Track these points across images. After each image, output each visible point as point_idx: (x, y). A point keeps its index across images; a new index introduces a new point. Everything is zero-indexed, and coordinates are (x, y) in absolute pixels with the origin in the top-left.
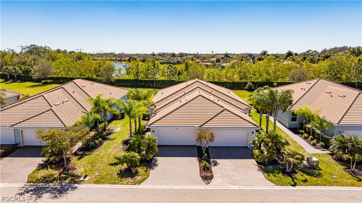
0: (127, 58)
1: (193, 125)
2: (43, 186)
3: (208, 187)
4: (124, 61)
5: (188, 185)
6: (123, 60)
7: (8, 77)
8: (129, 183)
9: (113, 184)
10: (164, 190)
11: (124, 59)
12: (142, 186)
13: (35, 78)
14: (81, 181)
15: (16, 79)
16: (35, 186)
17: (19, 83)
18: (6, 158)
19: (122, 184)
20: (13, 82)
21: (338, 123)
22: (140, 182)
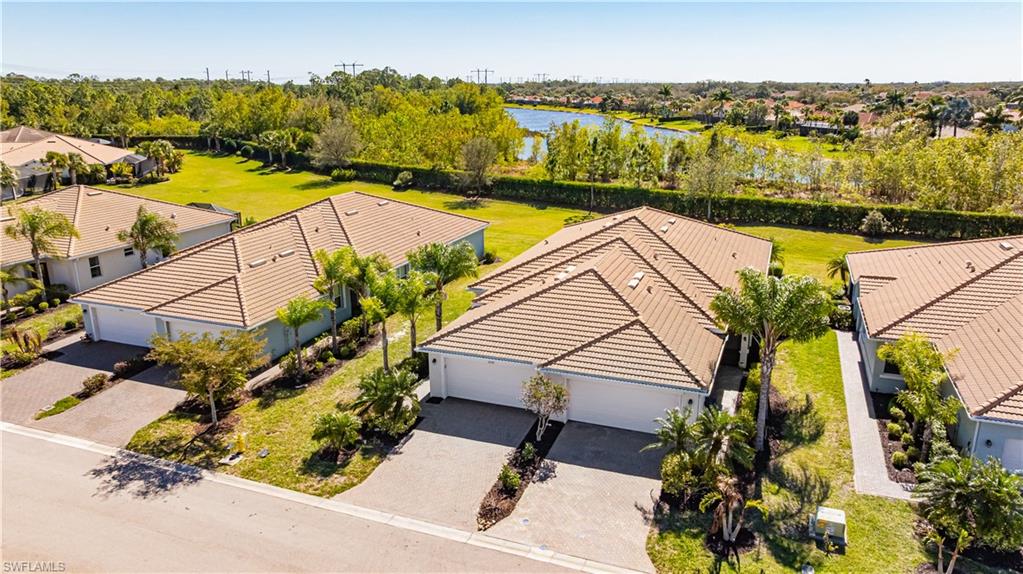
0: (598, 100)
1: (529, 360)
2: (146, 463)
3: (477, 540)
4: (589, 106)
5: (435, 521)
6: (586, 105)
7: (271, 158)
8: (311, 491)
9: (277, 485)
10: (368, 525)
11: (590, 102)
12: (335, 504)
13: (318, 164)
14: (223, 464)
15: (284, 163)
16: (134, 459)
17: (289, 173)
18: (127, 381)
19: (295, 489)
20: (278, 170)
21: (979, 413)
22: (333, 492)
